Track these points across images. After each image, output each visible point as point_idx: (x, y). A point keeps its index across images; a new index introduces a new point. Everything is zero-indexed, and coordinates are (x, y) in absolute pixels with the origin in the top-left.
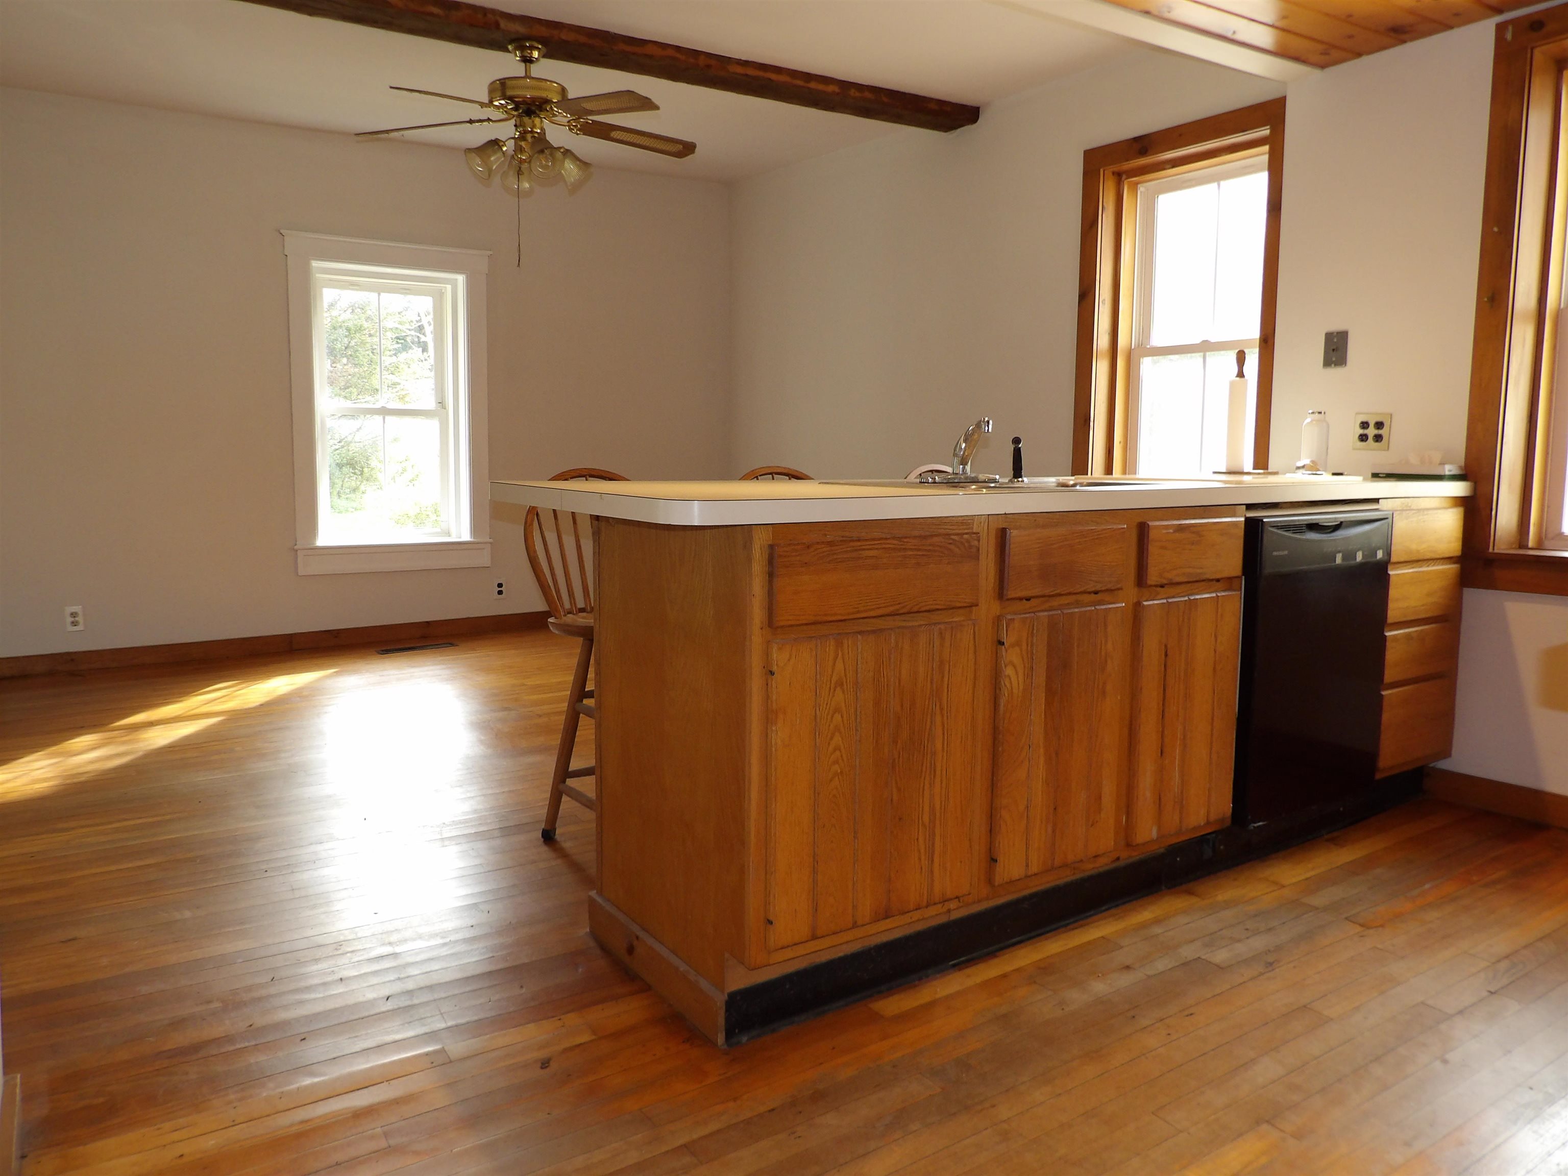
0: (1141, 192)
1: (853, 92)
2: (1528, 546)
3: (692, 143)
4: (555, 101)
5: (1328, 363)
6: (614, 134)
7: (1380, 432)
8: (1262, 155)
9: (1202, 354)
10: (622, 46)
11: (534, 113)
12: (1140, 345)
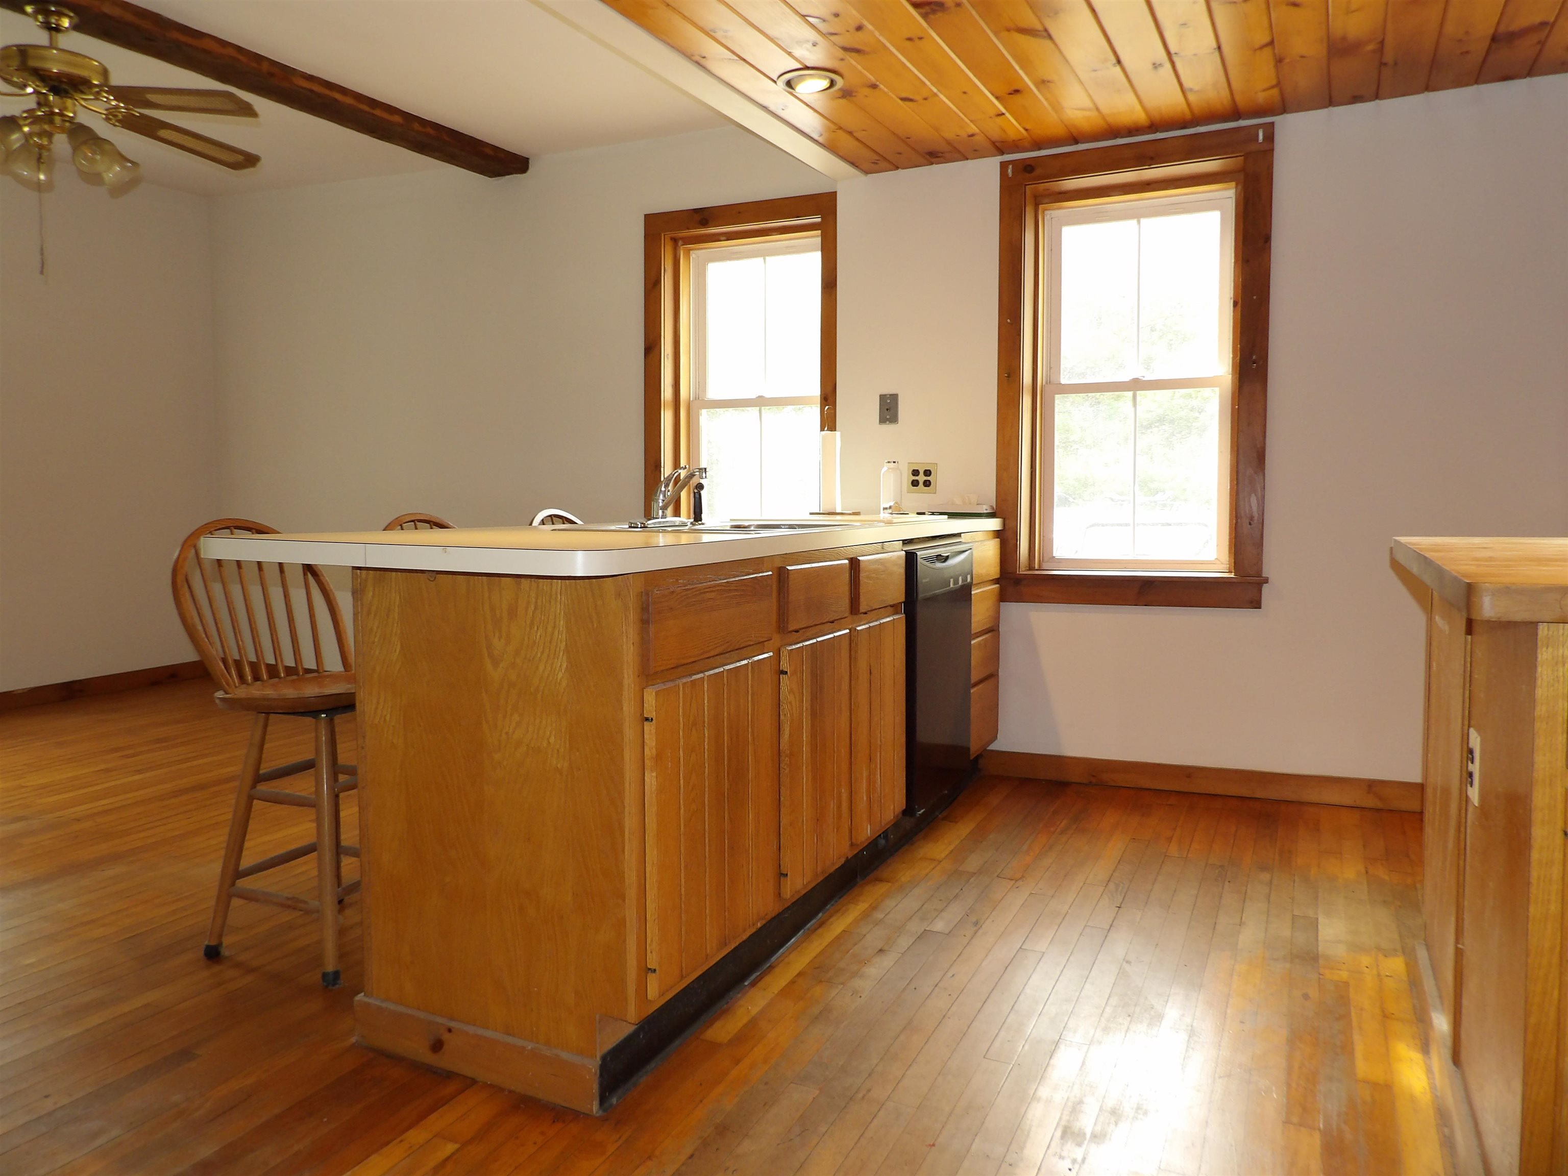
0: (693, 258)
1: (416, 126)
2: (1035, 567)
3: (257, 155)
4: (96, 82)
5: (883, 420)
6: (163, 133)
7: (928, 478)
8: (815, 238)
9: (758, 408)
10: (176, 35)
11: (66, 92)
12: (697, 398)
